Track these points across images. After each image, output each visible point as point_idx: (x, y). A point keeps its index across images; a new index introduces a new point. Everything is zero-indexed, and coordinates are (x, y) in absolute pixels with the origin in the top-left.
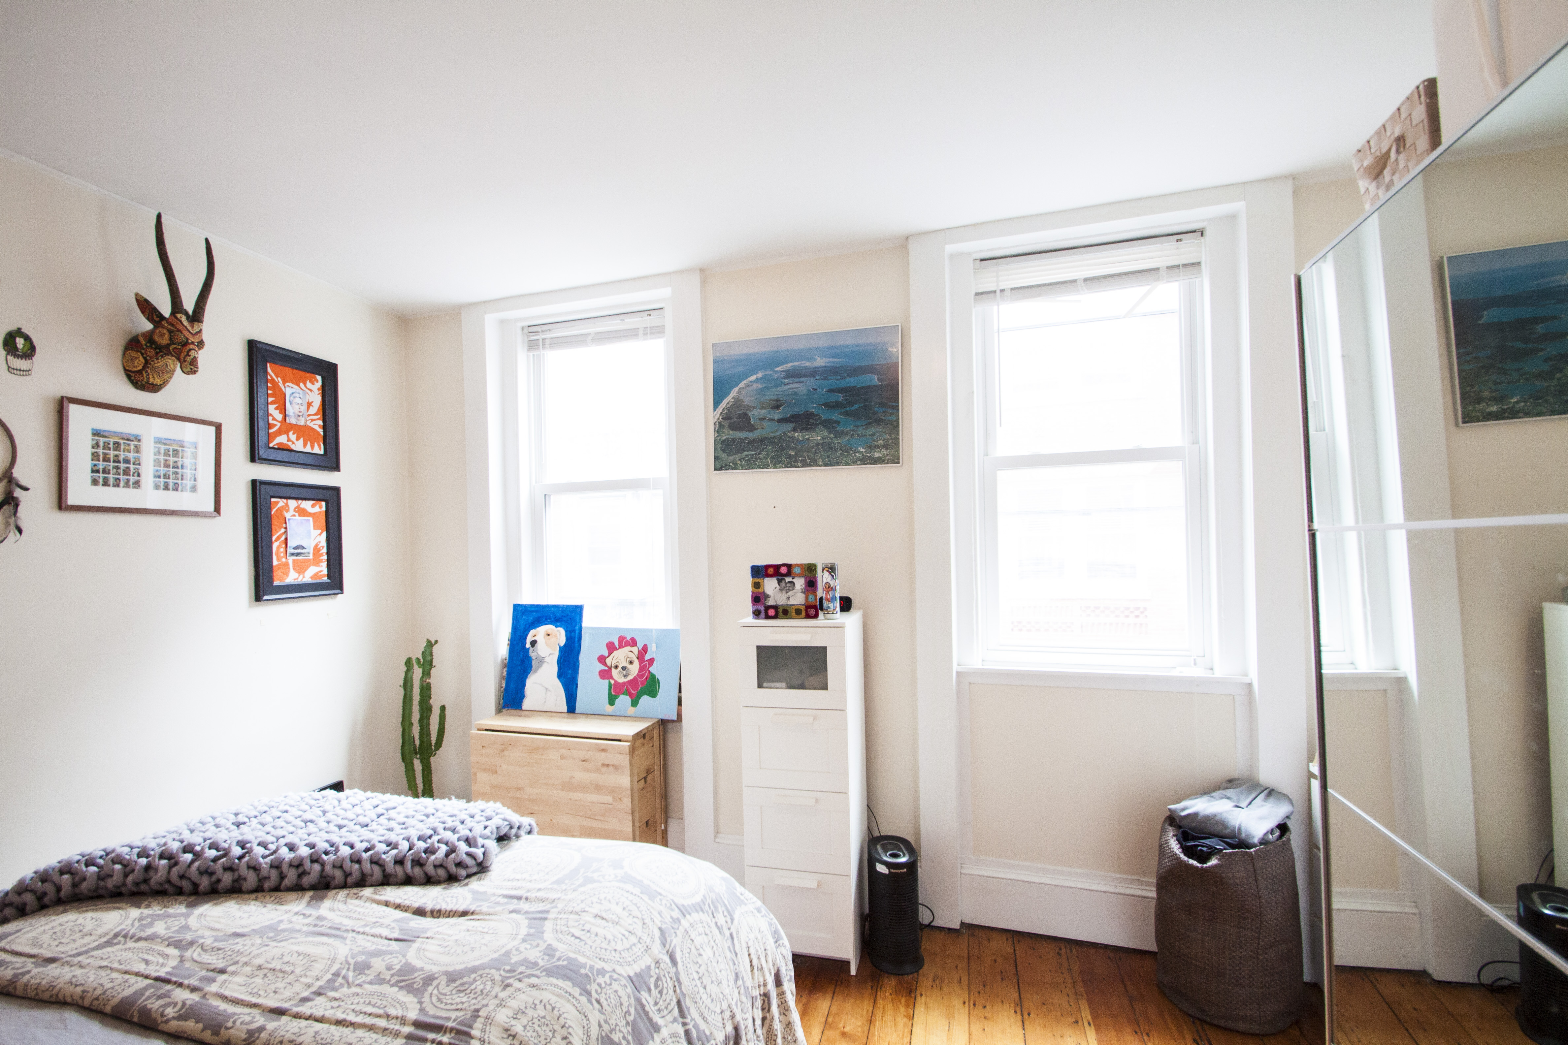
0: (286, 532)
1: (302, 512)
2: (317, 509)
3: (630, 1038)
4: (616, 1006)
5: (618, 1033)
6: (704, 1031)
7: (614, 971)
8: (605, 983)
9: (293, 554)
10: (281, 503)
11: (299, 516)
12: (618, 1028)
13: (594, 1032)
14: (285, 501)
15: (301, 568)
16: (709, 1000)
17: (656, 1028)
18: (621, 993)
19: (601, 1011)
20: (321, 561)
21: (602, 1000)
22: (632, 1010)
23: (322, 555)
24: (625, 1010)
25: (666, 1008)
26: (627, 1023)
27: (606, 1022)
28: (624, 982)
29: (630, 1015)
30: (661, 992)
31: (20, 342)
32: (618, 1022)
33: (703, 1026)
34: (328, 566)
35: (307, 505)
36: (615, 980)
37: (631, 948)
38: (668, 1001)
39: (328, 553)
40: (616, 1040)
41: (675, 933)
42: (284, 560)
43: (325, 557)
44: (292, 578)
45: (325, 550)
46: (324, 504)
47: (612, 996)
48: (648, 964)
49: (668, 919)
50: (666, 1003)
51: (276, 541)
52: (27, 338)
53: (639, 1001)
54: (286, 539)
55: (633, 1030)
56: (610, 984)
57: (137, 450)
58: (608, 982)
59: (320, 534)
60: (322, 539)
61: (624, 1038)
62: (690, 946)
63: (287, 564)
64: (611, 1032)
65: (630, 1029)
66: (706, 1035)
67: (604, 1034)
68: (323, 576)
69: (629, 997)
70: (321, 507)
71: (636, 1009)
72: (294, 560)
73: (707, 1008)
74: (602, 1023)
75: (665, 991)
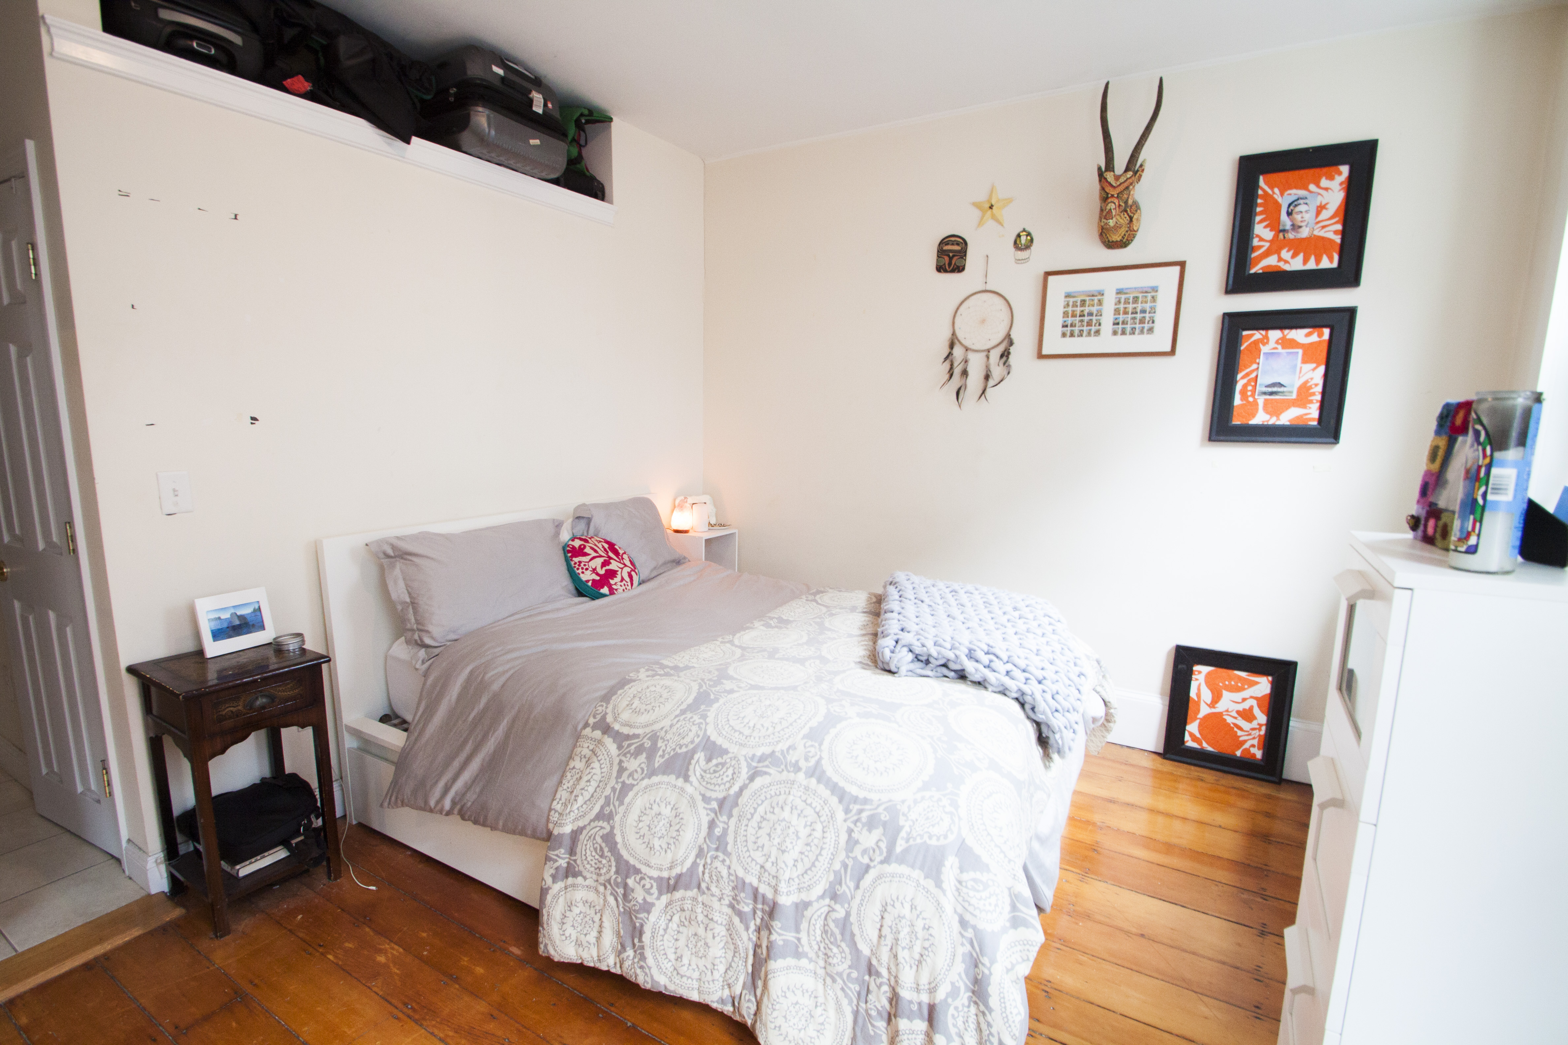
0: (1258, 368)
1: (1288, 344)
2: (1314, 338)
3: (667, 756)
4: (680, 734)
5: (663, 744)
6: (727, 844)
7: (707, 724)
8: (695, 721)
9: (1265, 393)
10: (1257, 335)
11: (1283, 348)
12: (666, 742)
13: (656, 727)
14: (1263, 332)
15: (1274, 409)
16: (753, 839)
17: (686, 779)
18: (691, 735)
19: (671, 726)
20: (1311, 402)
21: (680, 723)
22: (684, 750)
23: (1314, 394)
24: (681, 742)
25: (707, 783)
26: (674, 750)
27: (666, 732)
28: (701, 734)
29: (680, 748)
30: (715, 772)
31: (1023, 239)
32: (671, 741)
33: (730, 839)
34: (1322, 408)
35: (1299, 335)
36: (699, 727)
37: (736, 731)
38: (712, 781)
39: (1323, 393)
40: (659, 745)
41: (783, 770)
42: (1251, 399)
43: (1319, 397)
44: (1260, 418)
45: (1319, 389)
46: (1326, 332)
47: (686, 729)
48: (730, 750)
49: (792, 757)
50: (709, 781)
51: (1242, 378)
52: (1029, 234)
53: (694, 752)
54: (1257, 376)
55: (673, 756)
56: (693, 724)
57: (1100, 303)
58: (695, 723)
59: (1314, 369)
60: (1316, 375)
61: (664, 751)
62: (782, 793)
63: (1255, 403)
64: (661, 738)
65: (672, 753)
66: (726, 847)
67: (658, 734)
68: (1313, 419)
69: (692, 742)
70: (1320, 335)
71: (687, 752)
72: (1266, 400)
73: (744, 838)
74: (664, 730)
75: (717, 775)
